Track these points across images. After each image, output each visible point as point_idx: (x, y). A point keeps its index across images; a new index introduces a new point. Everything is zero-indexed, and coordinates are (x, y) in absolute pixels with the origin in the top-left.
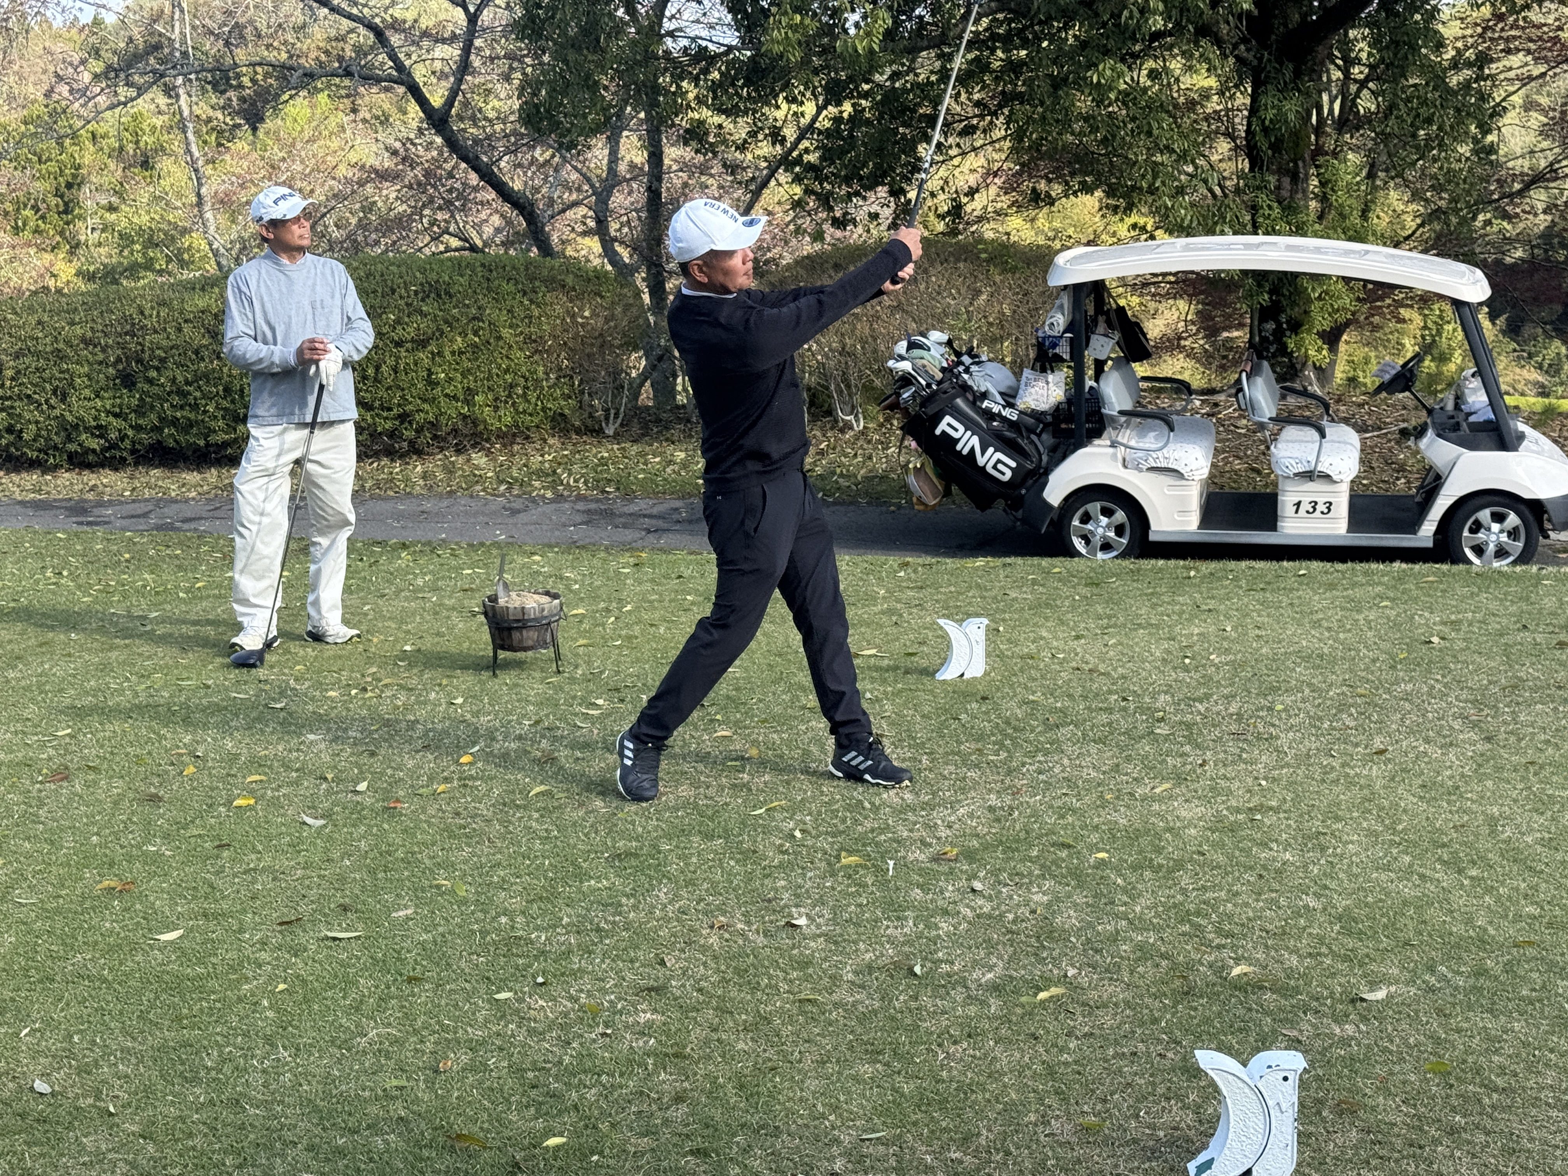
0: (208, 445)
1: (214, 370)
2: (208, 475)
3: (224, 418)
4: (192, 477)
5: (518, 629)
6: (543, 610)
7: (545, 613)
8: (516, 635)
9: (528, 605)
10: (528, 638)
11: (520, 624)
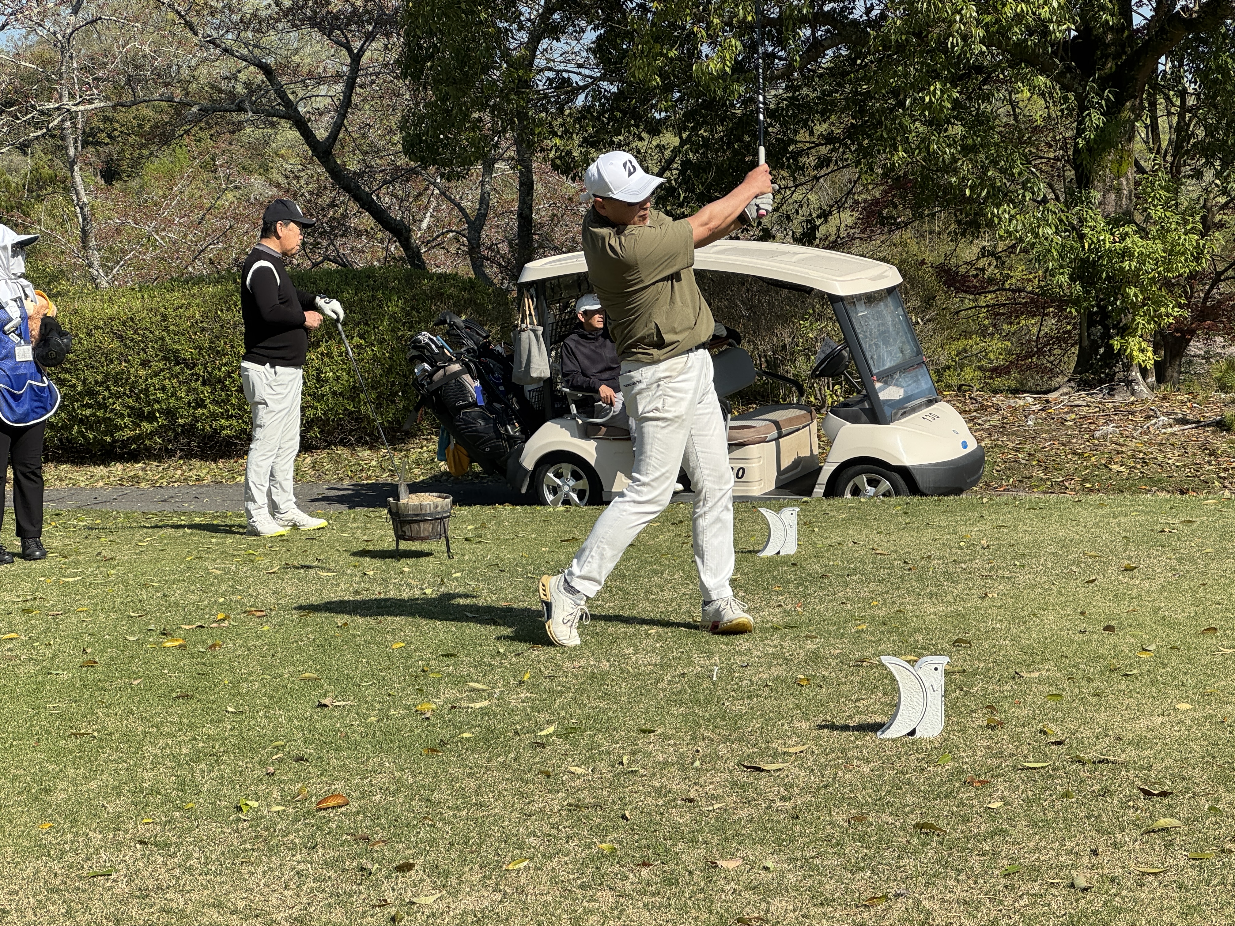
0: (114, 441)
1: (122, 372)
2: (113, 468)
3: (129, 416)
4: (101, 470)
5: (418, 522)
6: (437, 506)
7: (439, 509)
8: (415, 527)
9: (425, 503)
10: (425, 530)
11: (419, 518)
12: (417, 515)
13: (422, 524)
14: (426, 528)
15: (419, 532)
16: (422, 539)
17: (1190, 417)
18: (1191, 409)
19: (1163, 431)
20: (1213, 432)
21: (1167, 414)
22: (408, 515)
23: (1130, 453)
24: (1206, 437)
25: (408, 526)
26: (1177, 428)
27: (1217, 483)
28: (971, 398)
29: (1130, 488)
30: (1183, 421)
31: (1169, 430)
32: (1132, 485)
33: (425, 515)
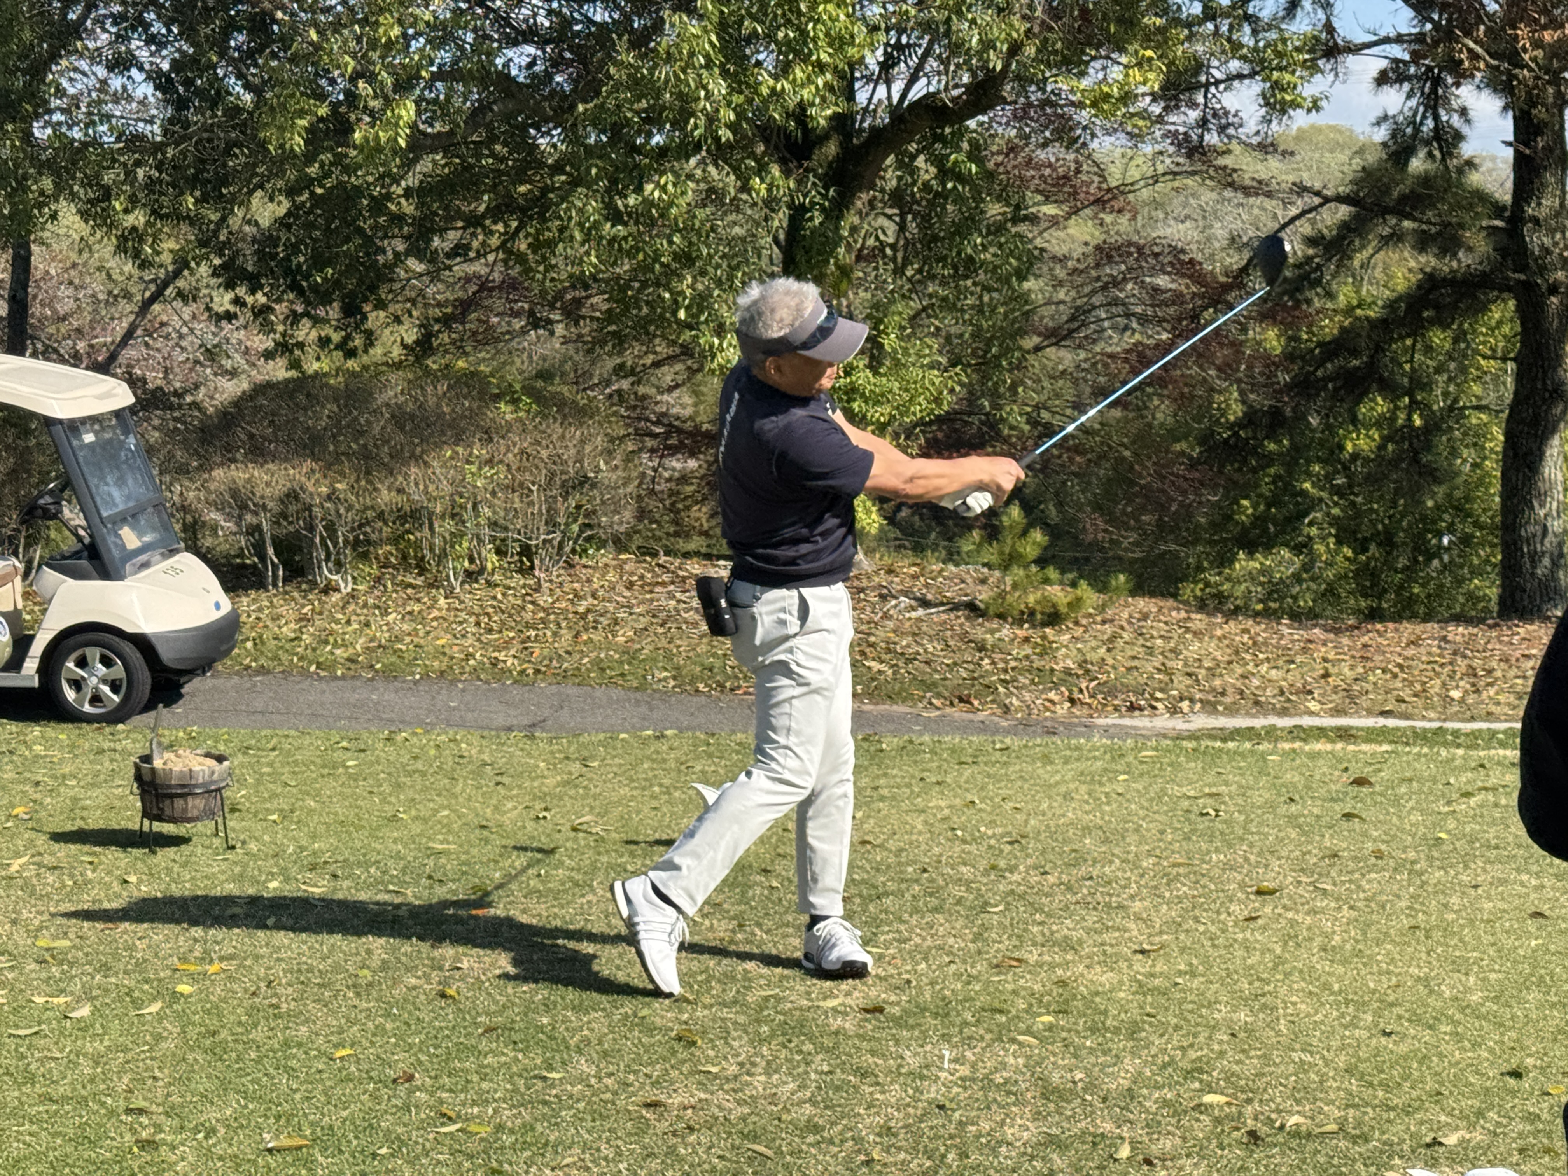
5: (183, 796)
6: (213, 773)
7: (215, 777)
8: (179, 803)
9: (197, 768)
10: (194, 807)
11: (186, 790)
12: (183, 786)
13: (190, 799)
14: (195, 805)
15: (185, 810)
16: (189, 820)
17: (929, 597)
18: (927, 585)
19: (907, 615)
20: (967, 618)
21: (906, 593)
22: (170, 787)
23: (883, 645)
24: (961, 625)
25: (168, 802)
26: (921, 612)
27: (1001, 690)
28: (658, 565)
29: (899, 693)
30: (925, 603)
31: (914, 615)
32: (902, 689)
33: (196, 786)
